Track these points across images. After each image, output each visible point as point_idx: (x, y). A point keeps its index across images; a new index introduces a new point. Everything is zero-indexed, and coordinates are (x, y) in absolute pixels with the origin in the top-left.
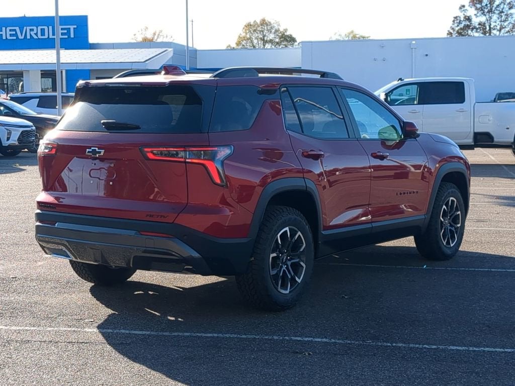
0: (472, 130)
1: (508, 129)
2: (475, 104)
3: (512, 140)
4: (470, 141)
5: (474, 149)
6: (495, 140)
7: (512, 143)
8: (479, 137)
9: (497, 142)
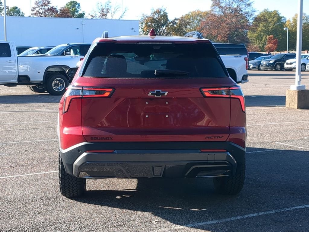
0: (17, 74)
1: (39, 73)
2: (17, 58)
3: (42, 80)
4: (15, 81)
5: (16, 86)
6: (31, 80)
7: (41, 82)
8: (21, 78)
9: (32, 81)
